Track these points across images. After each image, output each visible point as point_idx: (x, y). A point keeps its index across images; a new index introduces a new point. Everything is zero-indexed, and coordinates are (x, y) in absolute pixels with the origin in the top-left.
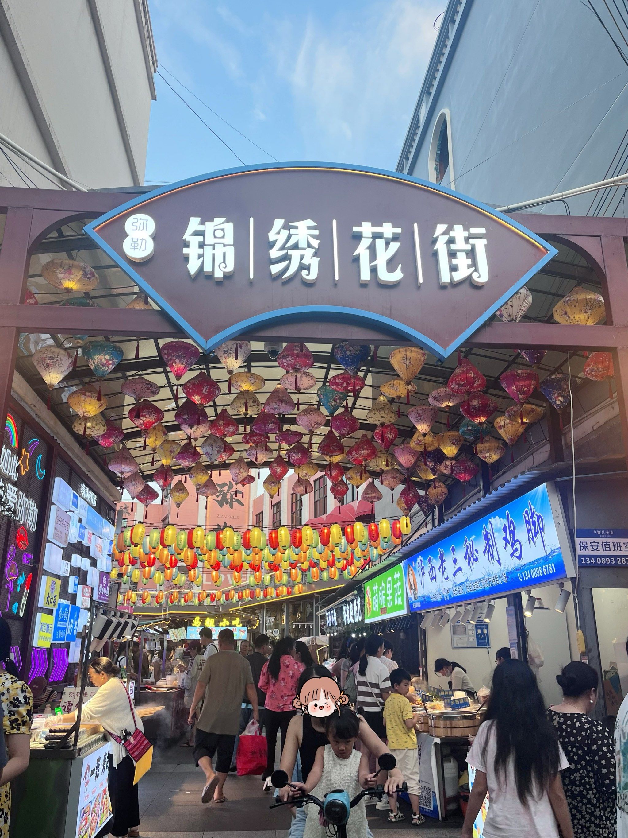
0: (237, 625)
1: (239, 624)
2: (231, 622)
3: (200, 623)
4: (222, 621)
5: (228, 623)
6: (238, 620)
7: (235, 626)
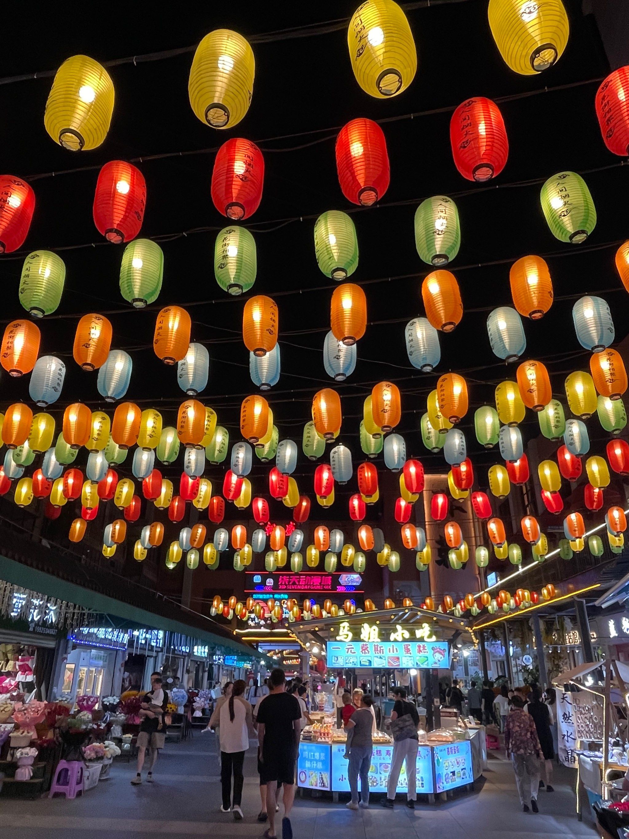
0: (426, 639)
1: (430, 636)
2: (412, 633)
3: (351, 635)
4: (395, 630)
5: (407, 635)
6: (426, 626)
7: (422, 640)
